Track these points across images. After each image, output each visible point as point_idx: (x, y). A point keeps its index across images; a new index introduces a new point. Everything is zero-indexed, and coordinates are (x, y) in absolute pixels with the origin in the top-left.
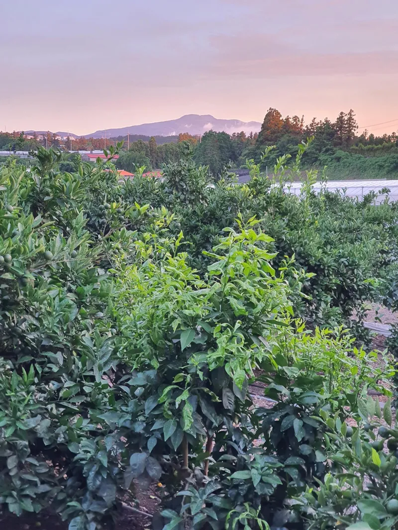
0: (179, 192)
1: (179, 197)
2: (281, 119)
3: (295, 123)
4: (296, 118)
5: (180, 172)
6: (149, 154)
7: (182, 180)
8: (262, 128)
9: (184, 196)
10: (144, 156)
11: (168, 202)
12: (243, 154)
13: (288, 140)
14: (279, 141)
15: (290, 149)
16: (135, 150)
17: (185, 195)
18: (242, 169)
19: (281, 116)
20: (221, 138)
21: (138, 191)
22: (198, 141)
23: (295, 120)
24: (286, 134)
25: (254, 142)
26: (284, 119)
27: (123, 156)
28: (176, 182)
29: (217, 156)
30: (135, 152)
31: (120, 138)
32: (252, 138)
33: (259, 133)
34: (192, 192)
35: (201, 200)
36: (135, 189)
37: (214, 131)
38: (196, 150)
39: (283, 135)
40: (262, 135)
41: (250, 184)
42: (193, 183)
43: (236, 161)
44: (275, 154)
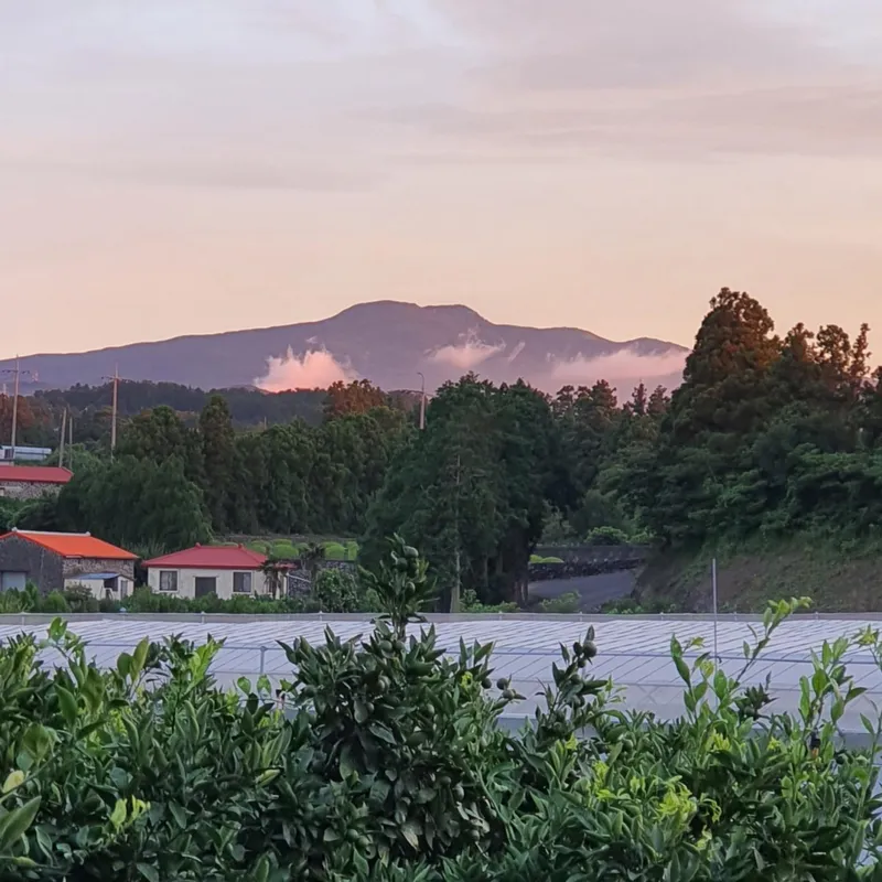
0: (364, 772)
1: (367, 793)
2: (770, 335)
3: (828, 356)
4: (832, 336)
5: (372, 679)
6: (202, 470)
7: (379, 714)
8: (686, 372)
9: (386, 790)
10: (180, 476)
11: (316, 817)
12: (600, 478)
13: (799, 429)
14: (761, 429)
15: (807, 466)
16: (140, 450)
17: (393, 784)
18: (599, 541)
19: (769, 324)
20: (512, 409)
21: (186, 778)
22: (411, 418)
23: (828, 345)
24: (790, 401)
25: (652, 428)
26: (782, 338)
27: (88, 475)
28: (350, 723)
29: (490, 486)
30: (140, 458)
31: (79, 396)
32: (640, 412)
33: (676, 393)
34: (421, 772)
35: (460, 808)
36: (175, 767)
37: (480, 380)
38: (401, 457)
39: (775, 406)
40: (687, 403)
41: (695, 770)
42: (428, 733)
43: (574, 508)
44: (742, 487)
